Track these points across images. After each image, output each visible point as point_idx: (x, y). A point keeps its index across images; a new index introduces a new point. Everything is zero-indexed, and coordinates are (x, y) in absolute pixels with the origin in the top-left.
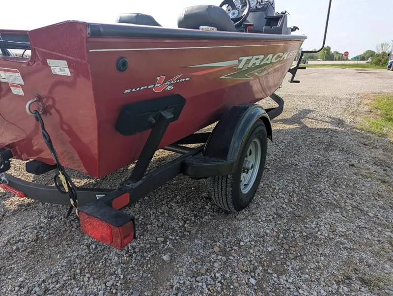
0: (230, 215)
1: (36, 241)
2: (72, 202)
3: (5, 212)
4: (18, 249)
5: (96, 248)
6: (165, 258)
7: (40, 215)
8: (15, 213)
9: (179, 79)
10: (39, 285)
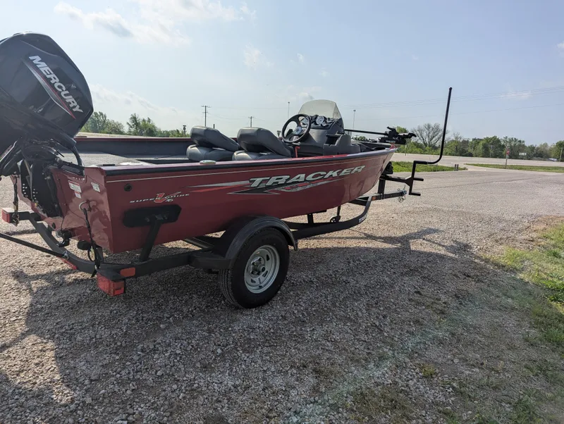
0: (239, 311)
1: (77, 303)
2: (96, 268)
3: (63, 282)
4: (63, 305)
5: (117, 313)
6: (161, 326)
7: (86, 288)
8: (70, 284)
9: (179, 194)
10: (69, 326)
